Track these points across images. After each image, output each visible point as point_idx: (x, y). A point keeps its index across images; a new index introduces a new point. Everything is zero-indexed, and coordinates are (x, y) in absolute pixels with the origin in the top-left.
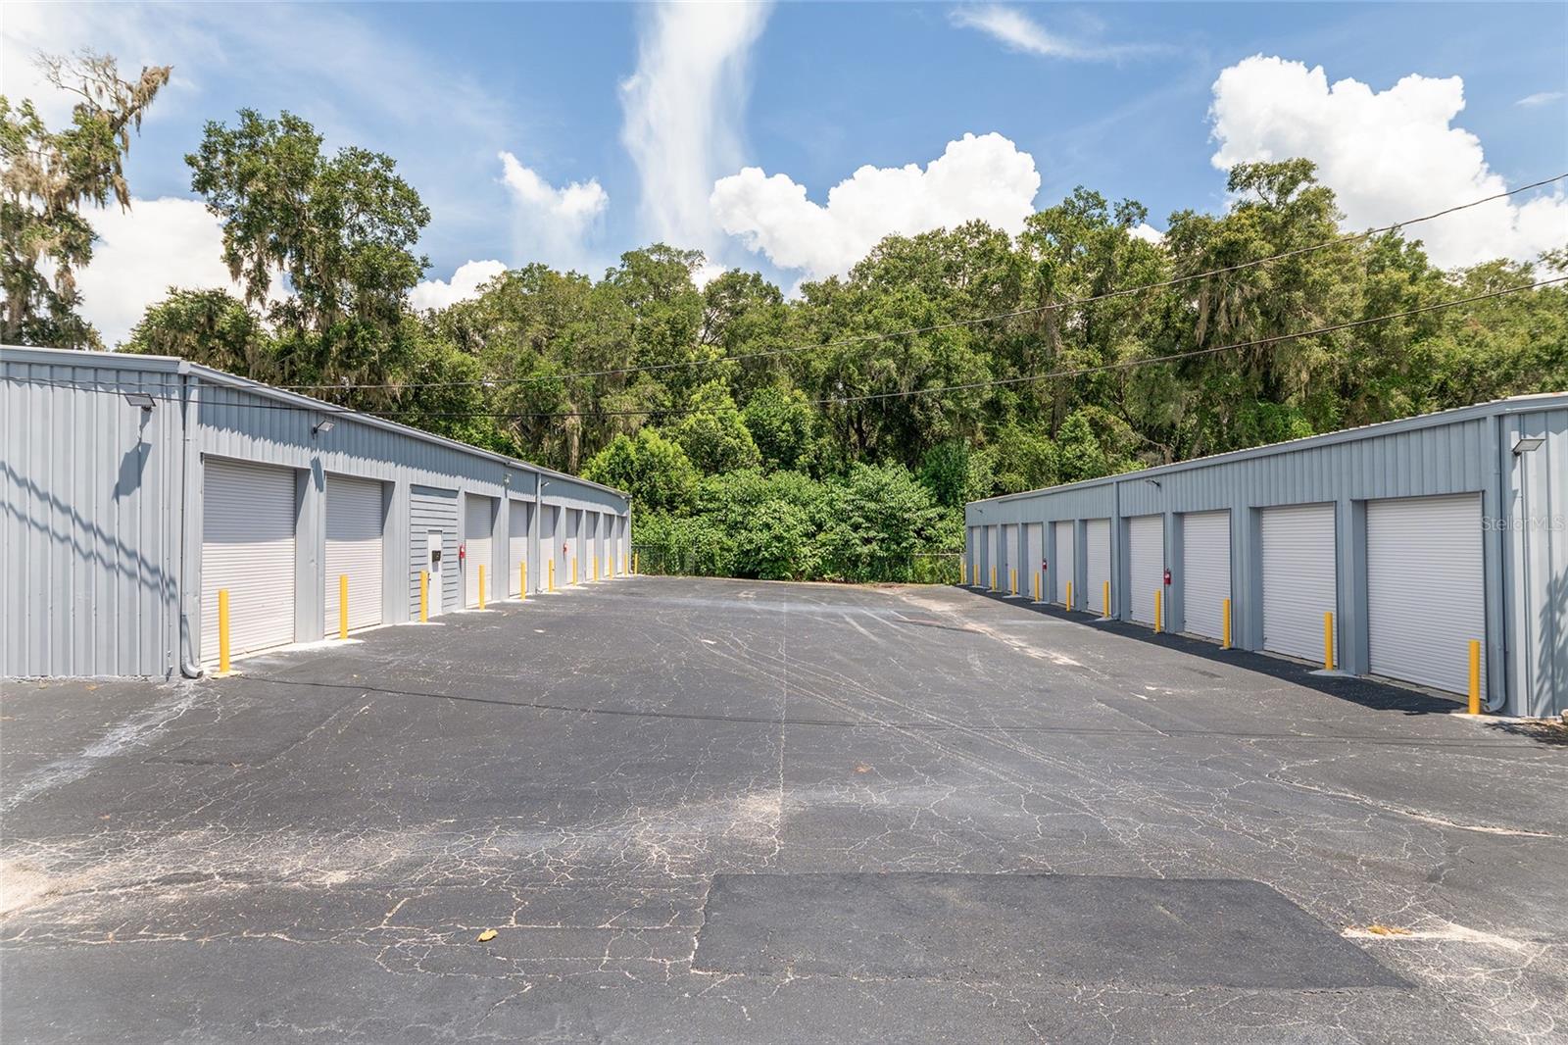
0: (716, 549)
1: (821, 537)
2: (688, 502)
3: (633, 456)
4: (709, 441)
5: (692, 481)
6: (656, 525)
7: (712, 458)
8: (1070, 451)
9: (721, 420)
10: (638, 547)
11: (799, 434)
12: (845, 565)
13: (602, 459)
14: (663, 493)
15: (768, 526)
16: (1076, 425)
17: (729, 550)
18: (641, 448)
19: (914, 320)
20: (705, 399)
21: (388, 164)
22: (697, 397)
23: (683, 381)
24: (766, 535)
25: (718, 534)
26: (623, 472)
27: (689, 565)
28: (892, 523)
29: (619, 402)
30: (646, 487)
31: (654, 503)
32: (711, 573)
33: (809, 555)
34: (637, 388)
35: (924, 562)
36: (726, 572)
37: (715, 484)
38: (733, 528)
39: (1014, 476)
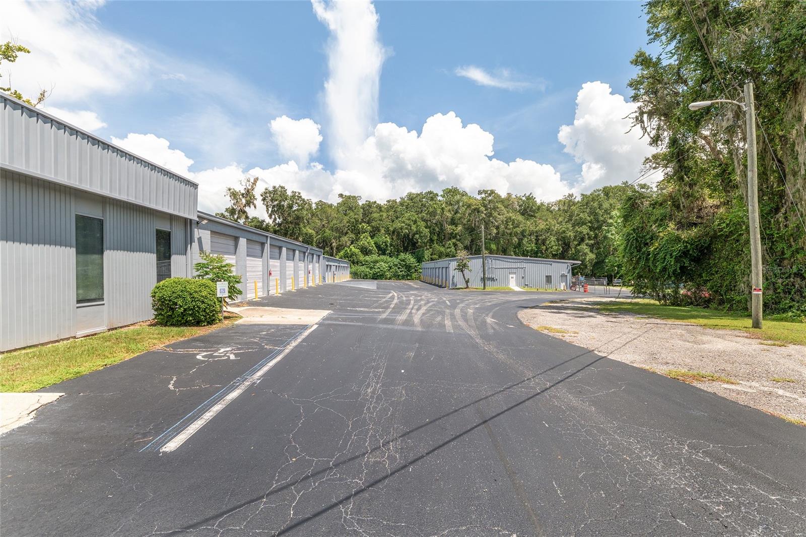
0: (368, 273)
1: (391, 270)
2: (361, 263)
3: (349, 252)
4: (365, 248)
5: (362, 258)
6: (354, 268)
7: (365, 251)
8: (449, 250)
9: (368, 243)
10: (351, 273)
11: (386, 246)
12: (397, 277)
13: (342, 253)
14: (356, 261)
15: (379, 268)
16: (450, 244)
17: (371, 273)
18: (351, 251)
19: (412, 220)
20: (364, 237)
21: (299, 193)
22: (362, 237)
23: (358, 233)
24: (379, 270)
25: (368, 270)
26: (346, 256)
27: (362, 276)
28: (408, 267)
29: (345, 239)
30: (352, 259)
31: (353, 263)
32: (367, 278)
33: (388, 274)
34: (348, 235)
35: (414, 275)
36: (370, 278)
37: (367, 258)
38: (371, 268)
39: (435, 256)
